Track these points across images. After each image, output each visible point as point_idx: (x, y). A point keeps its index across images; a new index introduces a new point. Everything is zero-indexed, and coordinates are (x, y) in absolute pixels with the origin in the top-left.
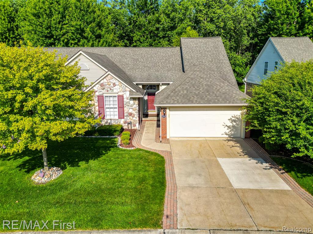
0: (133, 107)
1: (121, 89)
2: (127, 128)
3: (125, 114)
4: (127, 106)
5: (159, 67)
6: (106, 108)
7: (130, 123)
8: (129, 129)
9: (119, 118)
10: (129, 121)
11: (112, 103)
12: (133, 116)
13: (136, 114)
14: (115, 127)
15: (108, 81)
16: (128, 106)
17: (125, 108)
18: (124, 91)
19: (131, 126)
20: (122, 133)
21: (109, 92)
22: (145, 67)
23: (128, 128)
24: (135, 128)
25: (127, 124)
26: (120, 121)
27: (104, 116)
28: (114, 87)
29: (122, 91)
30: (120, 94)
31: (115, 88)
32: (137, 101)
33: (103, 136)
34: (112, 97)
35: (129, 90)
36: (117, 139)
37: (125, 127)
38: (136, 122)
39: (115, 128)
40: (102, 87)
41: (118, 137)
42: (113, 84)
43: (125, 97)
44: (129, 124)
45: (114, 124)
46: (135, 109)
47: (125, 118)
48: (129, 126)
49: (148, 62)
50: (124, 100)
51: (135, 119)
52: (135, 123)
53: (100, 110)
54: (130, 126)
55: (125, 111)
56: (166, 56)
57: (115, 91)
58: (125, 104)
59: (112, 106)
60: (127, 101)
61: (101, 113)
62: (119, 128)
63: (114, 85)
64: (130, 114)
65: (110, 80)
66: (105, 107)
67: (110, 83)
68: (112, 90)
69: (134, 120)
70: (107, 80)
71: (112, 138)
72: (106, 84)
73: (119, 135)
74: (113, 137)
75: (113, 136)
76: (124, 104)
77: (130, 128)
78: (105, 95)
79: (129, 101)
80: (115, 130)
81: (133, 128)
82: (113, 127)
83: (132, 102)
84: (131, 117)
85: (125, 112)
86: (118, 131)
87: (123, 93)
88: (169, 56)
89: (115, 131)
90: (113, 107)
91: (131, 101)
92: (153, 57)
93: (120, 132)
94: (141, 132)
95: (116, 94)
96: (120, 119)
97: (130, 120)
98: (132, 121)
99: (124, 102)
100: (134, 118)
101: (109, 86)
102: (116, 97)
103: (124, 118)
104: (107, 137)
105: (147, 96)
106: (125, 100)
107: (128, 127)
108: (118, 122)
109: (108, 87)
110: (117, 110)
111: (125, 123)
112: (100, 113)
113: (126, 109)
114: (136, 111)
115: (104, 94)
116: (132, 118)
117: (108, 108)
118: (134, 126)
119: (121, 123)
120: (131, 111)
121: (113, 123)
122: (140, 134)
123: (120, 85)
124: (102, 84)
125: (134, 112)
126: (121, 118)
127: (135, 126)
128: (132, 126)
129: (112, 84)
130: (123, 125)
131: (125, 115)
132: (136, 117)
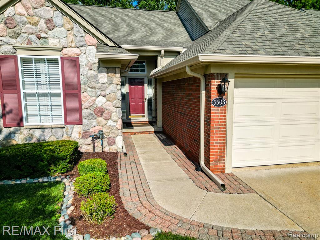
0: (108, 91)
1: (71, 38)
2: (91, 151)
3: (85, 112)
4: (89, 89)
5: (147, 33)
6: (27, 95)
7: (98, 137)
8: (98, 153)
9: (67, 123)
10: (95, 130)
11: (44, 79)
12: (108, 116)
13: (115, 109)
14: (52, 148)
15: (31, 11)
16: (94, 88)
17: (83, 95)
18: (82, 43)
19: (102, 145)
20: (75, 164)
21: (34, 45)
22: (119, 31)
23: (94, 150)
24: (113, 149)
25: (91, 138)
26: (69, 131)
27: (21, 120)
28: (50, 32)
29: (73, 45)
30: (70, 52)
31: (52, 35)
32: (118, 75)
33: (10, 178)
34: (43, 61)
35: (95, 41)
36: (61, 186)
37: (85, 147)
38: (116, 132)
39: (51, 150)
40: (10, 30)
41: (65, 180)
42: (46, 23)
43: (83, 61)
44: (95, 138)
45: (53, 139)
46: (112, 96)
47: (85, 121)
48: (96, 144)
49: (125, 26)
50: (81, 70)
51: (114, 124)
52: (112, 135)
53: (6, 101)
54: (98, 143)
55: (85, 102)
56: (156, 21)
57: (53, 42)
58: (85, 84)
59: (44, 90)
60: (89, 75)
61: (11, 111)
62: (66, 151)
63: (50, 24)
64: (100, 112)
65: (36, 10)
66: (22, 91)
67: (37, 19)
68: (42, 41)
69: (110, 128)
70: (27, 9)
71: (42, 186)
72: (25, 19)
73: (69, 172)
74: (46, 180)
75: (48, 175)
76: (82, 82)
77: (98, 150)
78: (20, 55)
79: (96, 73)
80: (52, 156)
81: (107, 149)
82: (46, 146)
83: (103, 77)
84: (101, 119)
85: (83, 107)
86: (63, 158)
87: (77, 51)
88: (160, 21)
89: (54, 160)
90: (47, 91)
91: (100, 75)
92: (131, 20)
93: (70, 162)
94: (132, 160)
95: (58, 53)
96: (69, 126)
97: (98, 128)
98: (104, 130)
99: (82, 77)
100: (110, 123)
101: (34, 27)
102: (56, 61)
103: (81, 123)
104: (24, 181)
105: (127, 85)
106: (84, 70)
107: (94, 147)
108: (65, 135)
109: (30, 31)
110: (60, 100)
111: (85, 136)
112: (8, 109)
113: (87, 97)
114: (115, 101)
115: (18, 52)
116: (104, 122)
117: (33, 95)
118: (110, 144)
119: (73, 135)
120: (101, 102)
121: (50, 137)
122: (133, 165)
123: (69, 27)
124: (11, 18)
125: (110, 106)
126: (74, 124)
127: (114, 143)
128: (105, 144)
129: (42, 23)
130: (81, 142)
131: (84, 115)
132: (114, 118)
